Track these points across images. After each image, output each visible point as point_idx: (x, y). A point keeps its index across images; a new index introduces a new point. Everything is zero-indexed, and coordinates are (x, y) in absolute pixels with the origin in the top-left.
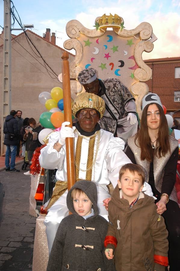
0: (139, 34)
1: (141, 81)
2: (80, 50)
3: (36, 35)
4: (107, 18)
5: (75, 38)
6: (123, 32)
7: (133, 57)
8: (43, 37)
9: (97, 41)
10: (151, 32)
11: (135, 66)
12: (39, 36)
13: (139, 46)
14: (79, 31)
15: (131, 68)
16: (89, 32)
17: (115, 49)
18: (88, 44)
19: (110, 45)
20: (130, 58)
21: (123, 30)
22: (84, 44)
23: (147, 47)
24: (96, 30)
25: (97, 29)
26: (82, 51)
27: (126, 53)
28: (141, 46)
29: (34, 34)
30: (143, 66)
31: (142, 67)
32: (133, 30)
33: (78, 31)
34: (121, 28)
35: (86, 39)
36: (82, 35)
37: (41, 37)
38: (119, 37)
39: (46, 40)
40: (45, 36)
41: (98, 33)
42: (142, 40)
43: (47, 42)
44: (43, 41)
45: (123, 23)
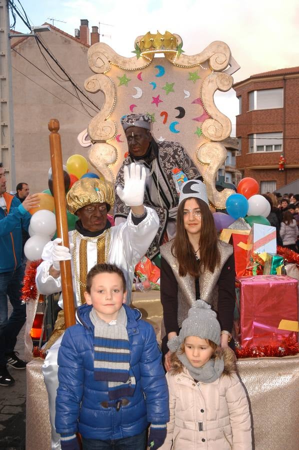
0: (208, 61)
1: (213, 139)
2: (111, 92)
3: (62, 33)
4: (151, 39)
5: (103, 73)
6: (181, 59)
7: (200, 101)
8: (74, 36)
9: (139, 77)
10: (229, 56)
11: (204, 115)
12: (67, 35)
13: (209, 82)
14: (109, 62)
15: (197, 120)
16: (124, 62)
17: (170, 88)
18: (124, 81)
19: (161, 82)
20: (194, 102)
21: (181, 55)
22: (118, 82)
23: (221, 83)
24: (136, 58)
25: (138, 57)
26: (114, 94)
27: (188, 93)
28: (212, 81)
29: (58, 30)
30: (217, 115)
31: (213, 116)
32: (198, 55)
33: (106, 61)
34: (177, 53)
35: (121, 74)
36: (114, 68)
37: (71, 37)
38: (175, 68)
39: (80, 43)
40: (79, 33)
41: (141, 63)
42: (215, 71)
43: (83, 46)
44: (75, 44)
45: (182, 45)
